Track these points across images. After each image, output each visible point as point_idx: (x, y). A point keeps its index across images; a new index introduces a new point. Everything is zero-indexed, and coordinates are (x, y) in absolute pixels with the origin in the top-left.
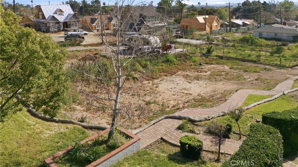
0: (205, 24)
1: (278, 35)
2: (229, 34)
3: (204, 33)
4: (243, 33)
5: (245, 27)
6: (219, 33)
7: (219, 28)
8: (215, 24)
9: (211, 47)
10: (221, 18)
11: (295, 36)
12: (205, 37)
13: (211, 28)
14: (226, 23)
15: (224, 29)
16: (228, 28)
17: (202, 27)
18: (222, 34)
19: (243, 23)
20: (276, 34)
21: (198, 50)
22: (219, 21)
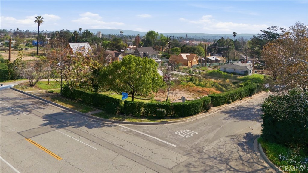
0: (188, 60)
1: (236, 70)
2: (205, 68)
3: (186, 67)
4: (215, 67)
5: (217, 63)
6: (197, 68)
7: (197, 63)
8: (195, 60)
9: (193, 77)
10: (200, 54)
11: (245, 71)
12: (188, 70)
13: (192, 64)
14: (203, 59)
15: (201, 64)
16: (204, 63)
17: (185, 63)
18: (199, 68)
19: (216, 59)
20: (234, 69)
21: (185, 79)
22: (197, 58)
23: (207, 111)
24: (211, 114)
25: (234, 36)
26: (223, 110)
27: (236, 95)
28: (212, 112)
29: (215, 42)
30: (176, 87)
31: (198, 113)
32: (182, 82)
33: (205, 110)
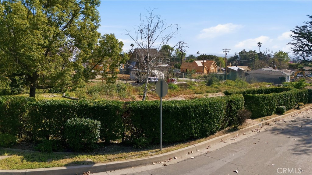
0: (203, 67)
8: (212, 68)
13: (208, 71)
17: (200, 70)
22: (216, 66)
23: (235, 129)
24: (249, 135)
25: (259, 47)
26: (274, 126)
27: (291, 99)
28: (248, 130)
29: (236, 55)
30: (181, 92)
31: (213, 133)
32: (191, 87)
33: (230, 125)
